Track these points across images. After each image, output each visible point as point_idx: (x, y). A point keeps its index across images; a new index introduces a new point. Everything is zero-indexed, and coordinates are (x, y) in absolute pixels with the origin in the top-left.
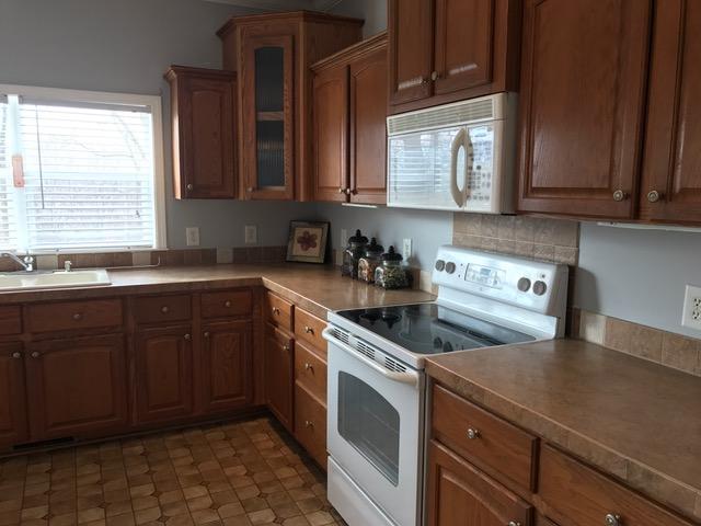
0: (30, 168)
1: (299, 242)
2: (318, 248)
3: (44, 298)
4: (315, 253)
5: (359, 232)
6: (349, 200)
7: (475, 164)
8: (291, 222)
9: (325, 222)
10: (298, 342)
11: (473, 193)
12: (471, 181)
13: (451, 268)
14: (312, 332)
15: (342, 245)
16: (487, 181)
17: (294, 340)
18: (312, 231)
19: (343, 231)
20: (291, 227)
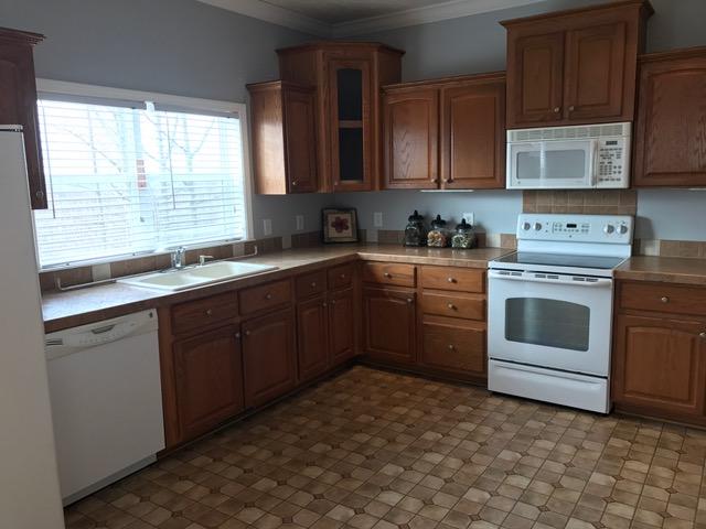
0: (152, 168)
1: (333, 226)
2: (350, 230)
3: (251, 284)
4: (348, 234)
5: (416, 212)
6: (439, 188)
7: (606, 161)
8: (322, 211)
9: (352, 209)
10: (426, 293)
11: (604, 177)
12: (604, 170)
13: (539, 227)
14: (454, 281)
15: (376, 225)
16: (617, 170)
17: (415, 294)
18: (343, 216)
19: (376, 214)
20: (323, 215)
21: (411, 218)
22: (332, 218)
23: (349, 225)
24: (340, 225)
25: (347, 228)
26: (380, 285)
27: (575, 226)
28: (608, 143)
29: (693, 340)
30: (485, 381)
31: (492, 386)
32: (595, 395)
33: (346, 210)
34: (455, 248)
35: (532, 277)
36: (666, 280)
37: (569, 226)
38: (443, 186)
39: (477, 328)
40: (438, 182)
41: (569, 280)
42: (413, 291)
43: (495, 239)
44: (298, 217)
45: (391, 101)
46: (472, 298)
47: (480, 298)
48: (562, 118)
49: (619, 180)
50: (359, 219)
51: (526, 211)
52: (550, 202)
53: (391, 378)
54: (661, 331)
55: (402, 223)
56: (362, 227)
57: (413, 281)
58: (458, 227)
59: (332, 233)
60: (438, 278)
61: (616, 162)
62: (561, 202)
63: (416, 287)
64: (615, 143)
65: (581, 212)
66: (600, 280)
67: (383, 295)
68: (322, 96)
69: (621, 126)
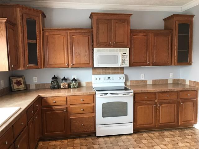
1: (15, 84)
4: (22, 86)
5: (55, 76)
6: (68, 67)
7: (124, 59)
8: (9, 77)
9: (22, 76)
10: (71, 106)
11: (123, 63)
12: (123, 61)
13: (100, 79)
14: (83, 100)
15: (34, 82)
16: (126, 61)
17: (67, 107)
18: (19, 79)
19: (34, 78)
20: (9, 79)
21: (53, 78)
22: (14, 80)
23: (22, 82)
24: (18, 83)
25: (22, 84)
26: (51, 106)
27: (110, 78)
28: (124, 54)
29: (152, 107)
30: (95, 133)
31: (97, 135)
32: (129, 129)
33: (20, 76)
34: (72, 88)
35: (110, 95)
36: (146, 92)
37: (108, 78)
38: (70, 66)
39: (91, 115)
40: (68, 65)
41: (122, 95)
42: (66, 106)
43: (84, 84)
44: (2, 81)
45: (47, 34)
46: (89, 105)
47: (92, 105)
48: (111, 46)
49: (127, 64)
50: (26, 80)
51: (93, 74)
52: (101, 71)
53: (58, 143)
54: (145, 106)
55: (48, 81)
56: (27, 83)
57: (66, 102)
58: (72, 80)
59: (15, 87)
60: (76, 100)
61: (126, 59)
62: (104, 71)
63: (67, 105)
64: (126, 54)
65: (110, 74)
66: (130, 94)
67: (53, 110)
68: (20, 28)
69: (127, 49)
